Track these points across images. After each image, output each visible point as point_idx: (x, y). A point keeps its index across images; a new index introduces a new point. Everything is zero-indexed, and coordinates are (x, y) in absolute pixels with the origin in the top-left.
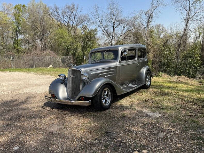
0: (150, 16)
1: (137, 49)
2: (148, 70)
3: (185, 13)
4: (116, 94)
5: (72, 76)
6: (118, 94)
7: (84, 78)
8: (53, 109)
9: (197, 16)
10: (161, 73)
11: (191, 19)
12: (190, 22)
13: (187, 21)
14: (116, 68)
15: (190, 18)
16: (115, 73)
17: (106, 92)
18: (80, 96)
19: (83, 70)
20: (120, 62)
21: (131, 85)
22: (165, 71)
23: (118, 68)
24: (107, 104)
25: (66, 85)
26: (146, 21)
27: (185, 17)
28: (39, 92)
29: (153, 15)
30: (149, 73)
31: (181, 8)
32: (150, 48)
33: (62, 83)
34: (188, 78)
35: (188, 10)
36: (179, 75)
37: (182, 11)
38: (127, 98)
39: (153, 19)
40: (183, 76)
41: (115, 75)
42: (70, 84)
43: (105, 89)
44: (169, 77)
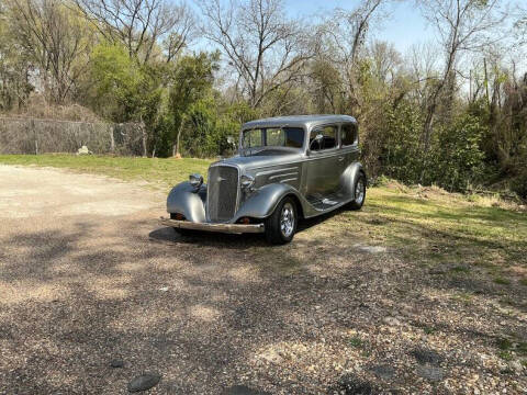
0: (361, 25)
1: (340, 125)
2: (361, 171)
3: (447, 29)
4: (303, 216)
5: (220, 179)
6: (306, 217)
7: (246, 183)
8: (179, 244)
9: (475, 40)
10: (384, 179)
11: (462, 45)
12: (459, 52)
13: (453, 49)
14: (299, 164)
15: (459, 43)
16: (299, 176)
17: (287, 212)
18: (241, 216)
19: (240, 167)
20: (308, 154)
21: (326, 201)
22: (393, 175)
23: (304, 165)
24: (288, 234)
25: (203, 197)
26: (352, 39)
27: (447, 37)
28: (115, 214)
29: (370, 23)
30: (362, 178)
31: (439, 16)
32: (358, 111)
33: (195, 192)
34: (446, 192)
35: (455, 23)
36: (427, 183)
37: (441, 25)
38: (322, 226)
39: (368, 34)
40: (434, 187)
41: (299, 180)
42: (213, 194)
43: (286, 206)
44: (404, 187)
